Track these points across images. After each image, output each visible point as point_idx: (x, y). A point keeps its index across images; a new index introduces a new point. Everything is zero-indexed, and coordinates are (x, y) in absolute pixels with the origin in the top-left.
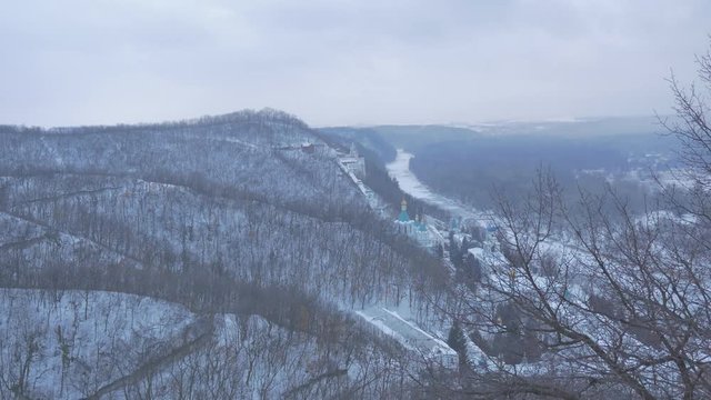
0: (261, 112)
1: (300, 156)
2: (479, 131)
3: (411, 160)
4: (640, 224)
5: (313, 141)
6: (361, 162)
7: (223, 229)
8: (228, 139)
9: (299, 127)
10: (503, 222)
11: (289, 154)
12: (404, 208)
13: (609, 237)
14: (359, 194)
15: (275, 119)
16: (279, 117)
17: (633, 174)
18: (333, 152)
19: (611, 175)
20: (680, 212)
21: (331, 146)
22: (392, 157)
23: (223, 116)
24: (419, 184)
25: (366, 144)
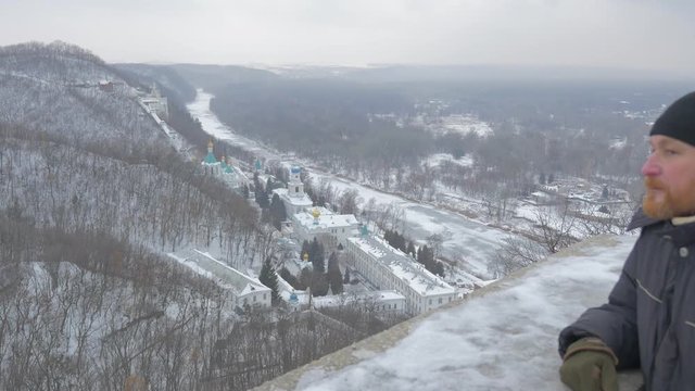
0: (51, 45)
1: (99, 95)
2: (278, 72)
3: (212, 100)
4: (425, 165)
5: (111, 79)
6: (164, 102)
7: (17, 172)
8: (14, 73)
9: (96, 64)
10: (305, 163)
11: (86, 92)
12: (210, 150)
13: (399, 178)
14: (163, 135)
15: (67, 54)
16: (71, 51)
17: (419, 119)
18: (134, 91)
19: (400, 120)
20: (458, 155)
21: (131, 85)
22: (192, 98)
23: (6, 47)
24: (220, 124)
25: (165, 82)
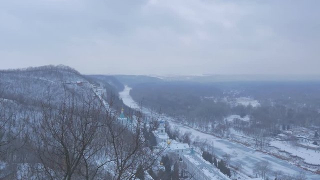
0: (58, 66)
1: (76, 87)
2: (162, 78)
3: (131, 90)
4: (226, 120)
5: (82, 80)
6: (105, 91)
8: (40, 78)
9: (77, 74)
11: (70, 86)
12: (122, 112)
13: (213, 126)
14: (102, 105)
15: (64, 70)
16: (66, 69)
17: (225, 99)
18: (92, 86)
19: (216, 99)
20: (243, 116)
21: (91, 83)
22: (122, 89)
23: (39, 67)
24: (133, 101)
25: (110, 83)
